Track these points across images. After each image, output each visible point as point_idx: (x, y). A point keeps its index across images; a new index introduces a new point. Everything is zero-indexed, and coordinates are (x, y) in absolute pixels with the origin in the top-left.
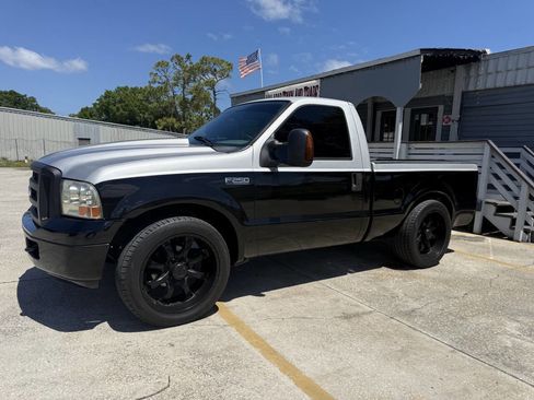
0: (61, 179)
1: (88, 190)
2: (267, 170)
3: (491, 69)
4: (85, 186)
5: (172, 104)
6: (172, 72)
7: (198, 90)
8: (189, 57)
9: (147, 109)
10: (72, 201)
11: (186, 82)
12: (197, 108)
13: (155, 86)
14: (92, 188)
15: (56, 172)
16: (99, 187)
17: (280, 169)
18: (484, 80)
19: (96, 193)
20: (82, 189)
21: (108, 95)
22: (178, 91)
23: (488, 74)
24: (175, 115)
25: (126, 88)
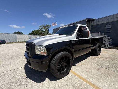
0: (35, 45)
1: (43, 48)
2: (77, 39)
3: (96, 21)
4: (42, 47)
5: (42, 32)
6: (42, 27)
7: (46, 29)
8: (44, 25)
9: (39, 33)
10: (38, 51)
11: (44, 28)
12: (46, 32)
13: (40, 29)
14: (44, 47)
15: (33, 44)
16: (46, 46)
17: (79, 39)
18: (94, 23)
19: (45, 48)
20: (41, 47)
21: (33, 31)
22: (43, 30)
23: (95, 22)
24: (43, 33)
25: (35, 30)
